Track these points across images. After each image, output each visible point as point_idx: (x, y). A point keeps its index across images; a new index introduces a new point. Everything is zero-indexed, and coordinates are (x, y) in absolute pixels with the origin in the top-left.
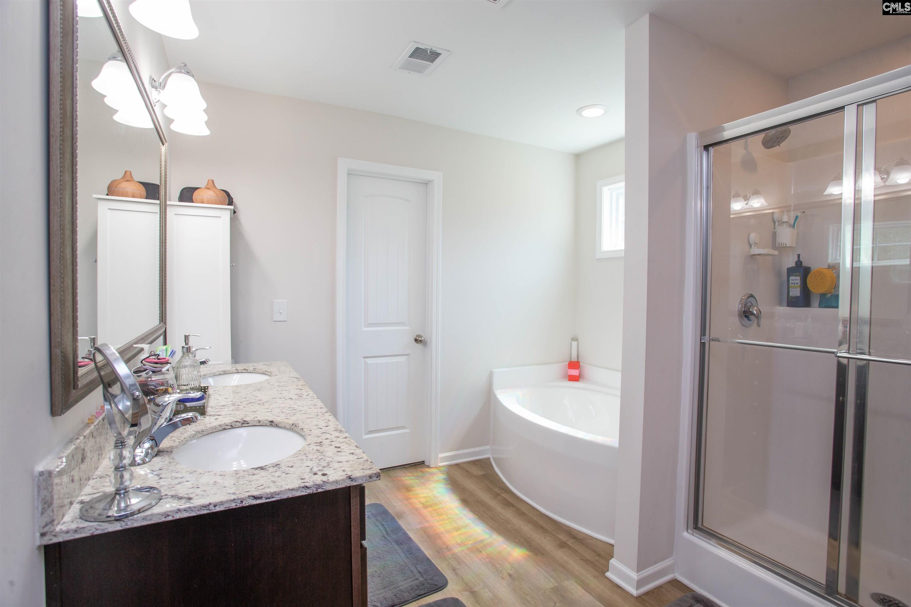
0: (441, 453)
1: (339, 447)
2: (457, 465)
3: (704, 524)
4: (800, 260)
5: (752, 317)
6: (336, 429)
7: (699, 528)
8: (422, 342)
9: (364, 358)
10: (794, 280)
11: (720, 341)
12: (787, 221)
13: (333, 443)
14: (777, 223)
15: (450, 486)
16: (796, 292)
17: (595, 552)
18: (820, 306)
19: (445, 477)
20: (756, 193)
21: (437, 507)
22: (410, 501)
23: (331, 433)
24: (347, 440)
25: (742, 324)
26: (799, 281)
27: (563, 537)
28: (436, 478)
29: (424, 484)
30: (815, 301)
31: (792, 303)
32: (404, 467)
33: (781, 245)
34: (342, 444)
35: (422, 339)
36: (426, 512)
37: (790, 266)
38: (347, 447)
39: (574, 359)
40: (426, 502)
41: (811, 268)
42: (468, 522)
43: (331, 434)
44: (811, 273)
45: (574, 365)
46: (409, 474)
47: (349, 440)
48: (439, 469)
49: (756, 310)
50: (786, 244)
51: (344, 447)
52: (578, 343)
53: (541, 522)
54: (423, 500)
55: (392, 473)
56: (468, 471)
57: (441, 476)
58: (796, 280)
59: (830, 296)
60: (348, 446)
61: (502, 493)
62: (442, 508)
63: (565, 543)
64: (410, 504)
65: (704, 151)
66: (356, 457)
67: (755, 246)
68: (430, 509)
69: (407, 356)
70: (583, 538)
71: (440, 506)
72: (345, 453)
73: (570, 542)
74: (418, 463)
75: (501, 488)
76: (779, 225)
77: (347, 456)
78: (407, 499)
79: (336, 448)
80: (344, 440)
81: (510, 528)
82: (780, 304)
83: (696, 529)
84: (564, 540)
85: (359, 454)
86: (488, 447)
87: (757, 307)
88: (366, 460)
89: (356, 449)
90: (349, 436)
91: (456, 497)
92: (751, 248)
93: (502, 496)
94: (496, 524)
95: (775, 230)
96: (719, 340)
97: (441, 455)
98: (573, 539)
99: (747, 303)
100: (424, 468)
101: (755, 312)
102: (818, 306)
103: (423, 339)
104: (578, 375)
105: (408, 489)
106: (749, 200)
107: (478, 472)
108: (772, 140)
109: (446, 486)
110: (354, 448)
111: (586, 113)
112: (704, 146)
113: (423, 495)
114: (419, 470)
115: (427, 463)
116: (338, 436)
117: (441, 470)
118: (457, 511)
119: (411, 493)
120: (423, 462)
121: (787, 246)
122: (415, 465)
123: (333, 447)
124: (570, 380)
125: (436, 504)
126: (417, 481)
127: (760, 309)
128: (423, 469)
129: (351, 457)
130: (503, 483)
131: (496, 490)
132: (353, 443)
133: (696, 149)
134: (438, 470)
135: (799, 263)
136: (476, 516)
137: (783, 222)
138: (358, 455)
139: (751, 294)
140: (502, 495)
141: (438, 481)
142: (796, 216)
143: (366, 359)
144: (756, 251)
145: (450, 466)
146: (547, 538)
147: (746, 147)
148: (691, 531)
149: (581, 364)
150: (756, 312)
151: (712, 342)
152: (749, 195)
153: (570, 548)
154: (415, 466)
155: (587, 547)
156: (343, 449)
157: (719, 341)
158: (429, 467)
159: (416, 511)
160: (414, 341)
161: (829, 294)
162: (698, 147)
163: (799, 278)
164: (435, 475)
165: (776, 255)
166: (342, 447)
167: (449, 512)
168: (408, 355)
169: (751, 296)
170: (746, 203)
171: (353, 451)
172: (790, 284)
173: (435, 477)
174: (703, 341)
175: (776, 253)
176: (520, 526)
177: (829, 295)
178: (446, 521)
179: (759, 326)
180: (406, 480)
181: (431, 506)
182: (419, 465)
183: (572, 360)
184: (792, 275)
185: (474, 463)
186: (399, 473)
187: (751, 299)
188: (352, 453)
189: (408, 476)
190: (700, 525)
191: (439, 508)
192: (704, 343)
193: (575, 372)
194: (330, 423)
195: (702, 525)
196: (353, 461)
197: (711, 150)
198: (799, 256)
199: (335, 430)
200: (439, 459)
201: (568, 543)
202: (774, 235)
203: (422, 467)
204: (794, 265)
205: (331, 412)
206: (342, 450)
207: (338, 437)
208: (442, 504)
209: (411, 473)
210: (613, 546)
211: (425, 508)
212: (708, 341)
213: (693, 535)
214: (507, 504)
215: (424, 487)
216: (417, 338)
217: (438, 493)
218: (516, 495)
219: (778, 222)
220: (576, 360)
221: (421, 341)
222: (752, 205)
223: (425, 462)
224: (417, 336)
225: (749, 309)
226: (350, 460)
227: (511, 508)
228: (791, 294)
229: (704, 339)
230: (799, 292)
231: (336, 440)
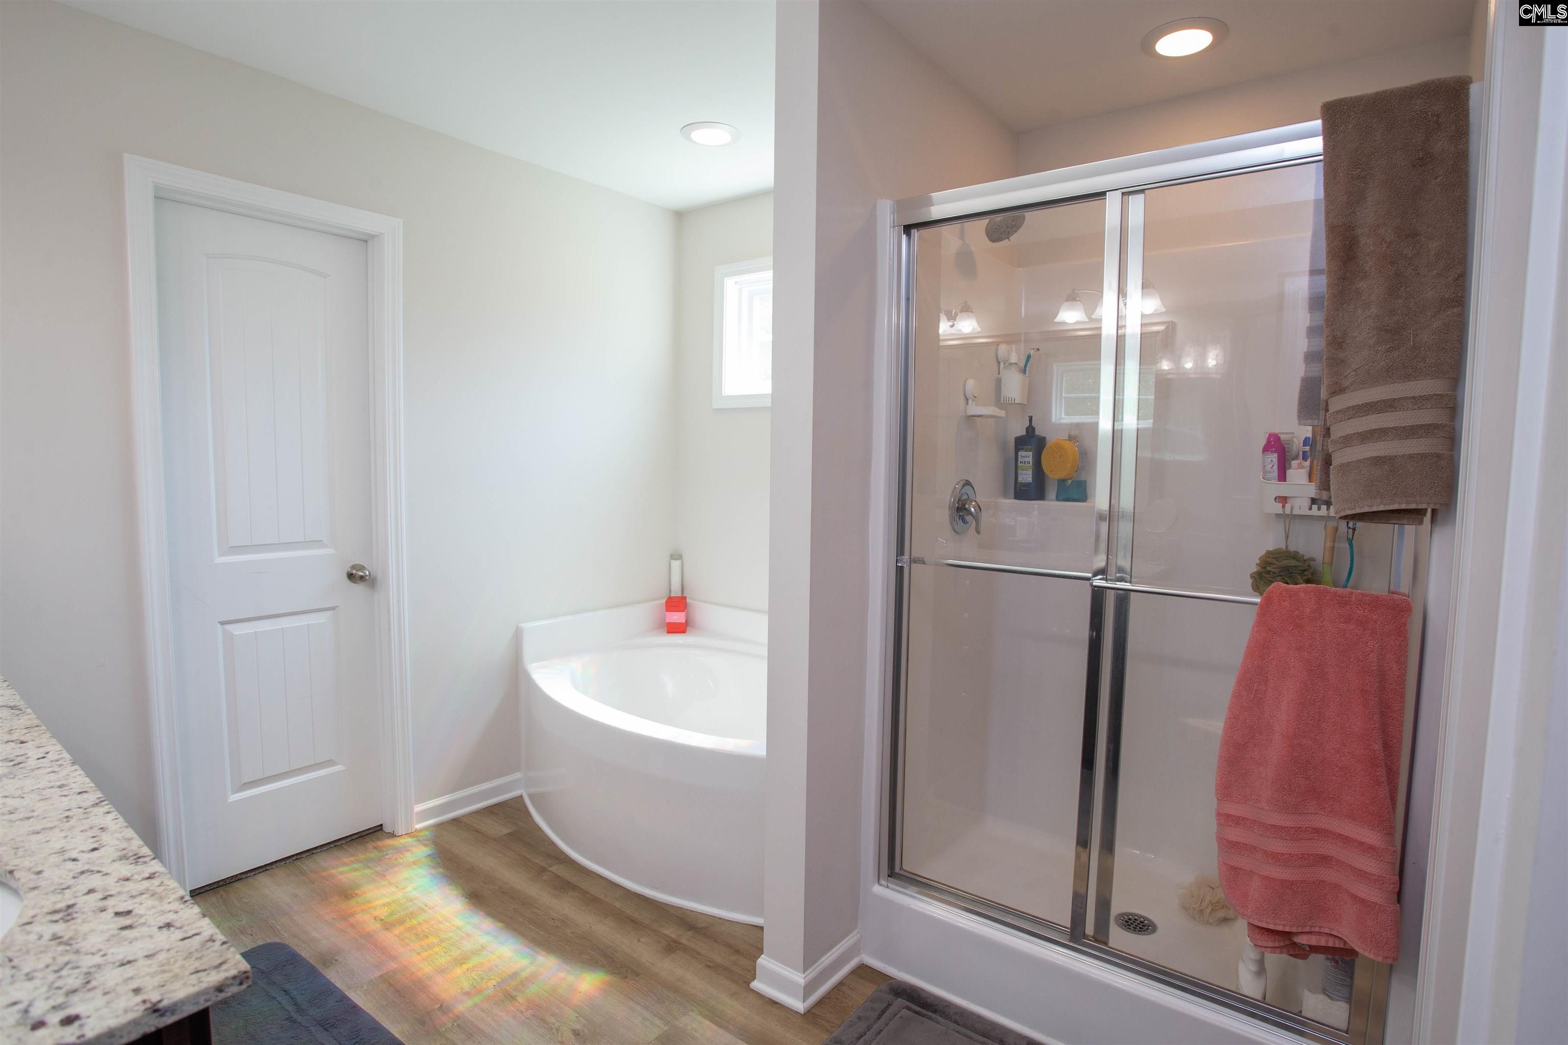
0: (419, 803)
1: (129, 912)
2: (456, 821)
3: (905, 867)
4: (1033, 425)
5: (969, 518)
6: (124, 852)
7: (896, 873)
8: (365, 580)
9: (223, 623)
10: (1024, 457)
11: (926, 563)
12: (1016, 362)
13: (110, 902)
14: (1002, 365)
15: (441, 870)
16: (1026, 476)
17: (730, 946)
18: (1058, 499)
19: (430, 852)
20: (966, 309)
21: (414, 922)
22: (352, 920)
23: (105, 870)
24: (156, 882)
25: (954, 530)
26: (1030, 459)
27: (671, 931)
28: (409, 857)
29: (383, 876)
30: (1052, 492)
31: (1022, 493)
32: (335, 846)
33: (1007, 400)
34: (138, 900)
35: (365, 573)
36: (389, 938)
37: (1019, 434)
38: (153, 907)
39: (676, 593)
40: (391, 914)
41: (1047, 439)
42: (484, 939)
43: (107, 874)
44: (1047, 446)
45: (677, 603)
46: (346, 860)
47: (161, 884)
48: (416, 836)
49: (973, 507)
50: (1015, 399)
51: (144, 907)
52: (682, 563)
53: (630, 910)
54: (382, 913)
55: (307, 865)
56: (477, 831)
57: (421, 852)
58: (1027, 456)
59: (1071, 483)
60: (157, 903)
61: (551, 866)
62: (426, 922)
63: (675, 941)
64: (352, 926)
65: (904, 234)
66: (179, 934)
67: (973, 400)
68: (398, 930)
69: (332, 612)
70: (707, 925)
71: (420, 919)
72: (144, 929)
73: (686, 938)
74: (368, 832)
75: (549, 856)
76: (1004, 368)
77: (151, 937)
78: (345, 917)
79: (117, 919)
80: (146, 884)
81: (571, 935)
82: (1005, 495)
83: (891, 877)
84: (673, 936)
85: (189, 925)
86: (518, 775)
87: (976, 502)
88: (207, 938)
89: (182, 906)
90: (163, 869)
91: (455, 892)
92: (968, 404)
93: (550, 871)
94: (542, 933)
95: (999, 376)
96: (923, 561)
97: (419, 808)
98: (690, 930)
99: (962, 495)
100: (382, 840)
101: (973, 510)
102: (1055, 498)
103: (368, 573)
104: (684, 621)
105: (346, 893)
106: (955, 320)
107: (498, 829)
108: (1000, 230)
109: (433, 871)
110: (176, 905)
111: (699, 135)
112: (904, 226)
113: (380, 902)
114: (370, 845)
115: (387, 829)
116: (129, 875)
117: (421, 838)
118: (459, 922)
119: (353, 902)
120: (379, 828)
121: (1016, 402)
122: (360, 837)
123: (110, 913)
124: (669, 632)
125: (412, 915)
126: (367, 871)
127: (980, 506)
128: (380, 843)
129: (164, 939)
130: (553, 843)
131: (539, 861)
132: (174, 888)
133: (892, 229)
134: (416, 839)
135: (1030, 429)
136: (501, 925)
137: (1011, 363)
138: (185, 928)
139: (966, 480)
140: (550, 869)
141: (414, 863)
142: (1027, 355)
143: (228, 627)
144: (974, 409)
145: (440, 826)
146: (643, 940)
147: (962, 236)
148: (885, 881)
149: (688, 600)
150: (975, 510)
151: (914, 566)
152: (954, 311)
153: (685, 949)
154: (361, 839)
155: (716, 941)
156: (141, 916)
157: (924, 563)
158: (393, 835)
159: (368, 940)
160: (349, 581)
161: (1069, 479)
162: (894, 227)
163: (1031, 453)
164: (408, 851)
165: (1002, 417)
166: (139, 910)
167: (442, 926)
168: (333, 608)
169: (968, 483)
170: (950, 324)
171: (170, 917)
172: (1019, 462)
173: (408, 855)
174: (900, 565)
175: (1002, 413)
176: (591, 927)
177: (1070, 481)
178: (437, 949)
179: (978, 533)
180: (341, 873)
181: (401, 922)
182: (369, 835)
183: (673, 595)
184: (1022, 449)
185: (491, 811)
186: (324, 861)
187: (968, 487)
188: (168, 925)
189: (345, 864)
190: (897, 870)
191: (419, 924)
192: (902, 567)
193: (677, 617)
194: (106, 838)
195: (901, 868)
196: (169, 950)
197: (915, 233)
198: (1031, 419)
199: (121, 858)
200: (415, 815)
201: (683, 941)
202: (999, 382)
203: (378, 839)
204: (1024, 433)
205: (112, 803)
206: (135, 920)
207: (127, 879)
208: (425, 912)
209: (353, 855)
210: (762, 928)
211: (387, 929)
212: (908, 563)
213: (888, 887)
214: (563, 886)
215: (384, 883)
216: (354, 572)
217: (415, 889)
218: (579, 865)
219: (1004, 364)
220: (679, 595)
221: (362, 577)
222: (961, 330)
223: (383, 826)
224: (353, 567)
225: (964, 505)
226: (158, 949)
227: (570, 893)
228: (1020, 479)
229: (901, 561)
230: (1031, 476)
231: (119, 889)
